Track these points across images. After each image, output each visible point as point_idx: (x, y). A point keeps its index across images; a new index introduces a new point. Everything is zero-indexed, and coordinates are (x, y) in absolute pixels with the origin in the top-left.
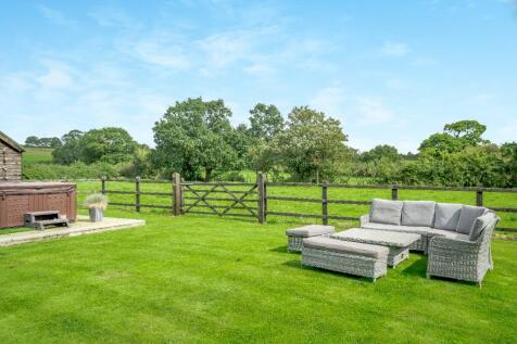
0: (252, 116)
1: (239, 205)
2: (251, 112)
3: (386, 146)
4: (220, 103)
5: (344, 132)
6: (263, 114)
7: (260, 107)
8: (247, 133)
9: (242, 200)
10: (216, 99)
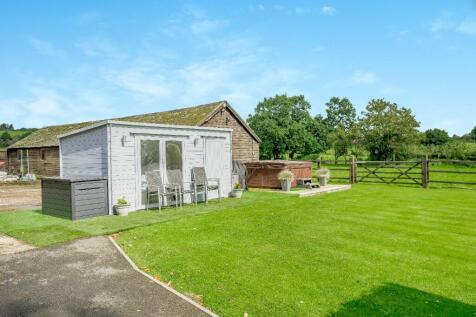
0: (328, 108)
1: (404, 176)
2: (327, 104)
3: (436, 130)
4: (302, 98)
5: (417, 119)
6: (337, 106)
7: (335, 100)
8: (324, 122)
9: (406, 173)
10: (299, 95)
